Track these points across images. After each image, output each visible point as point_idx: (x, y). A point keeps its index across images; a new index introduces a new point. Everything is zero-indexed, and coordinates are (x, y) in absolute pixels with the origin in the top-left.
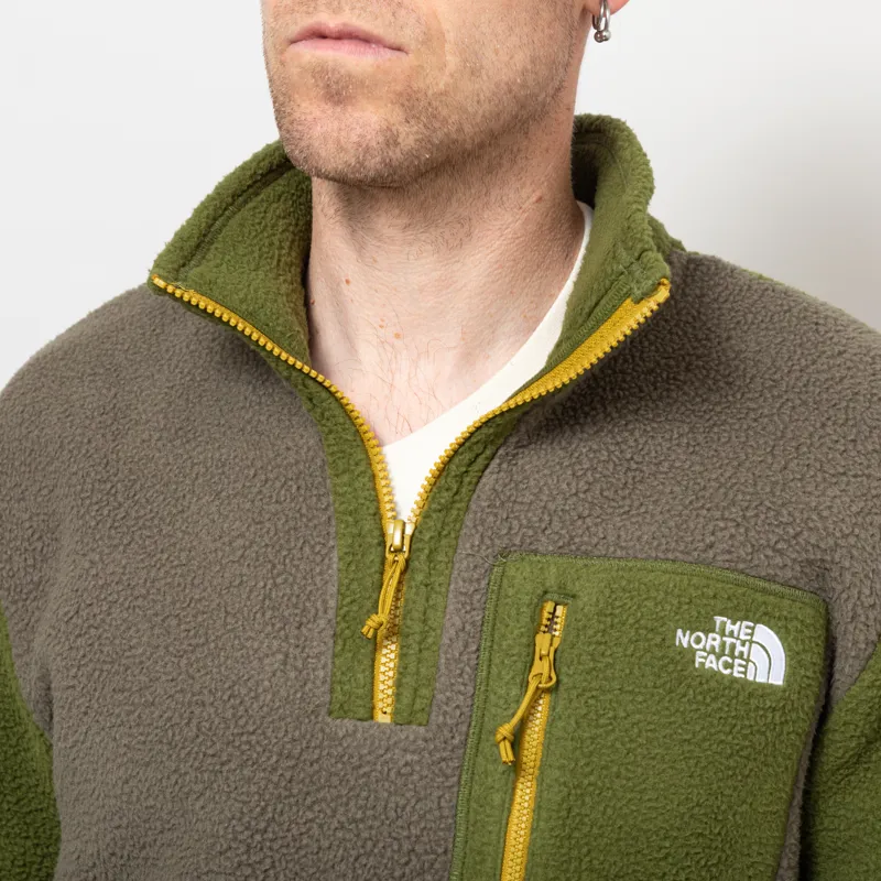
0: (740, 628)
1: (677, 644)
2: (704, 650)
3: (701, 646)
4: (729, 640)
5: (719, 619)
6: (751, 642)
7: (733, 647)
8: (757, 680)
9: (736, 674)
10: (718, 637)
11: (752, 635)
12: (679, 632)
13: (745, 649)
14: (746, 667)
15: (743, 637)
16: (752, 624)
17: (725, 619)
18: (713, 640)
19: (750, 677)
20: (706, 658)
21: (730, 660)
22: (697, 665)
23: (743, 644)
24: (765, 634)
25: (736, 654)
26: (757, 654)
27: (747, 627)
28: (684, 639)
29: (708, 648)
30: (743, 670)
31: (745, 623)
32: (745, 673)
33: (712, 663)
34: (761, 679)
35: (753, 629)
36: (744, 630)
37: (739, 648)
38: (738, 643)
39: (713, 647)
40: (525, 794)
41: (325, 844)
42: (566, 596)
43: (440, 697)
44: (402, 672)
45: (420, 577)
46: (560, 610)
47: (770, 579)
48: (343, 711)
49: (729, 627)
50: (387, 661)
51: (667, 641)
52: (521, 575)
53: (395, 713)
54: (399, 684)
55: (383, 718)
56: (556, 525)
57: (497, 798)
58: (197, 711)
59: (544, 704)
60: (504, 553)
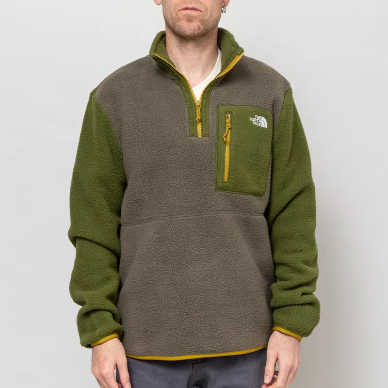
3: (253, 121)
4: (258, 120)
9: (259, 125)
11: (261, 119)
16: (261, 117)
17: (256, 116)
18: (255, 120)
22: (253, 124)
24: (263, 119)
25: (259, 122)
26: (262, 122)
28: (251, 119)
32: (261, 125)
33: (255, 123)
34: (263, 126)
40: (227, 148)
41: (192, 160)
42: (230, 112)
43: (210, 131)
44: (202, 128)
45: (203, 111)
46: (229, 115)
47: (263, 108)
48: (193, 136)
49: (258, 117)
50: (199, 127)
51: (249, 120)
52: (222, 109)
53: (202, 135)
54: (202, 130)
55: (199, 136)
56: (226, 100)
57: (223, 148)
58: (164, 138)
59: (229, 131)
60: (218, 106)
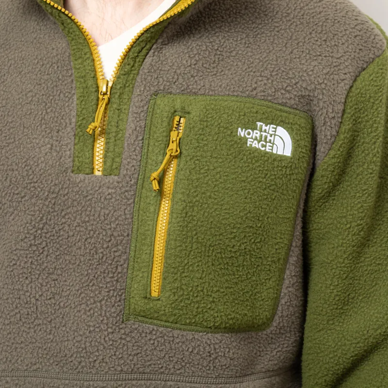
0: (270, 128)
1: (238, 135)
2: (252, 138)
3: (250, 136)
4: (264, 134)
5: (259, 124)
6: (275, 135)
7: (266, 137)
8: (278, 153)
9: (267, 150)
10: (258, 132)
11: (275, 132)
12: (240, 129)
13: (272, 139)
14: (272, 147)
15: (271, 132)
16: (275, 126)
17: (262, 124)
18: (256, 134)
19: (274, 152)
20: (253, 142)
21: (265, 144)
22: (248, 145)
23: (271, 136)
24: (281, 131)
25: (268, 140)
26: (278, 141)
27: (273, 128)
28: (242, 133)
29: (254, 137)
30: (271, 148)
31: (272, 126)
32: (272, 150)
33: (255, 145)
34: (280, 153)
35: (276, 129)
36: (271, 129)
37: (269, 138)
38: (269, 135)
39: (256, 137)
40: (166, 206)
41: (71, 234)
42: (185, 113)
43: (125, 162)
44: (107, 151)
45: (115, 106)
46: (182, 120)
47: (284, 105)
48: (79, 170)
49: (264, 127)
50: (100, 146)
52: (163, 104)
53: (104, 170)
54: (105, 157)
55: (98, 173)
56: (181, 80)
57: (152, 209)
58: (10, 173)
59: (174, 164)
60: (156, 94)
